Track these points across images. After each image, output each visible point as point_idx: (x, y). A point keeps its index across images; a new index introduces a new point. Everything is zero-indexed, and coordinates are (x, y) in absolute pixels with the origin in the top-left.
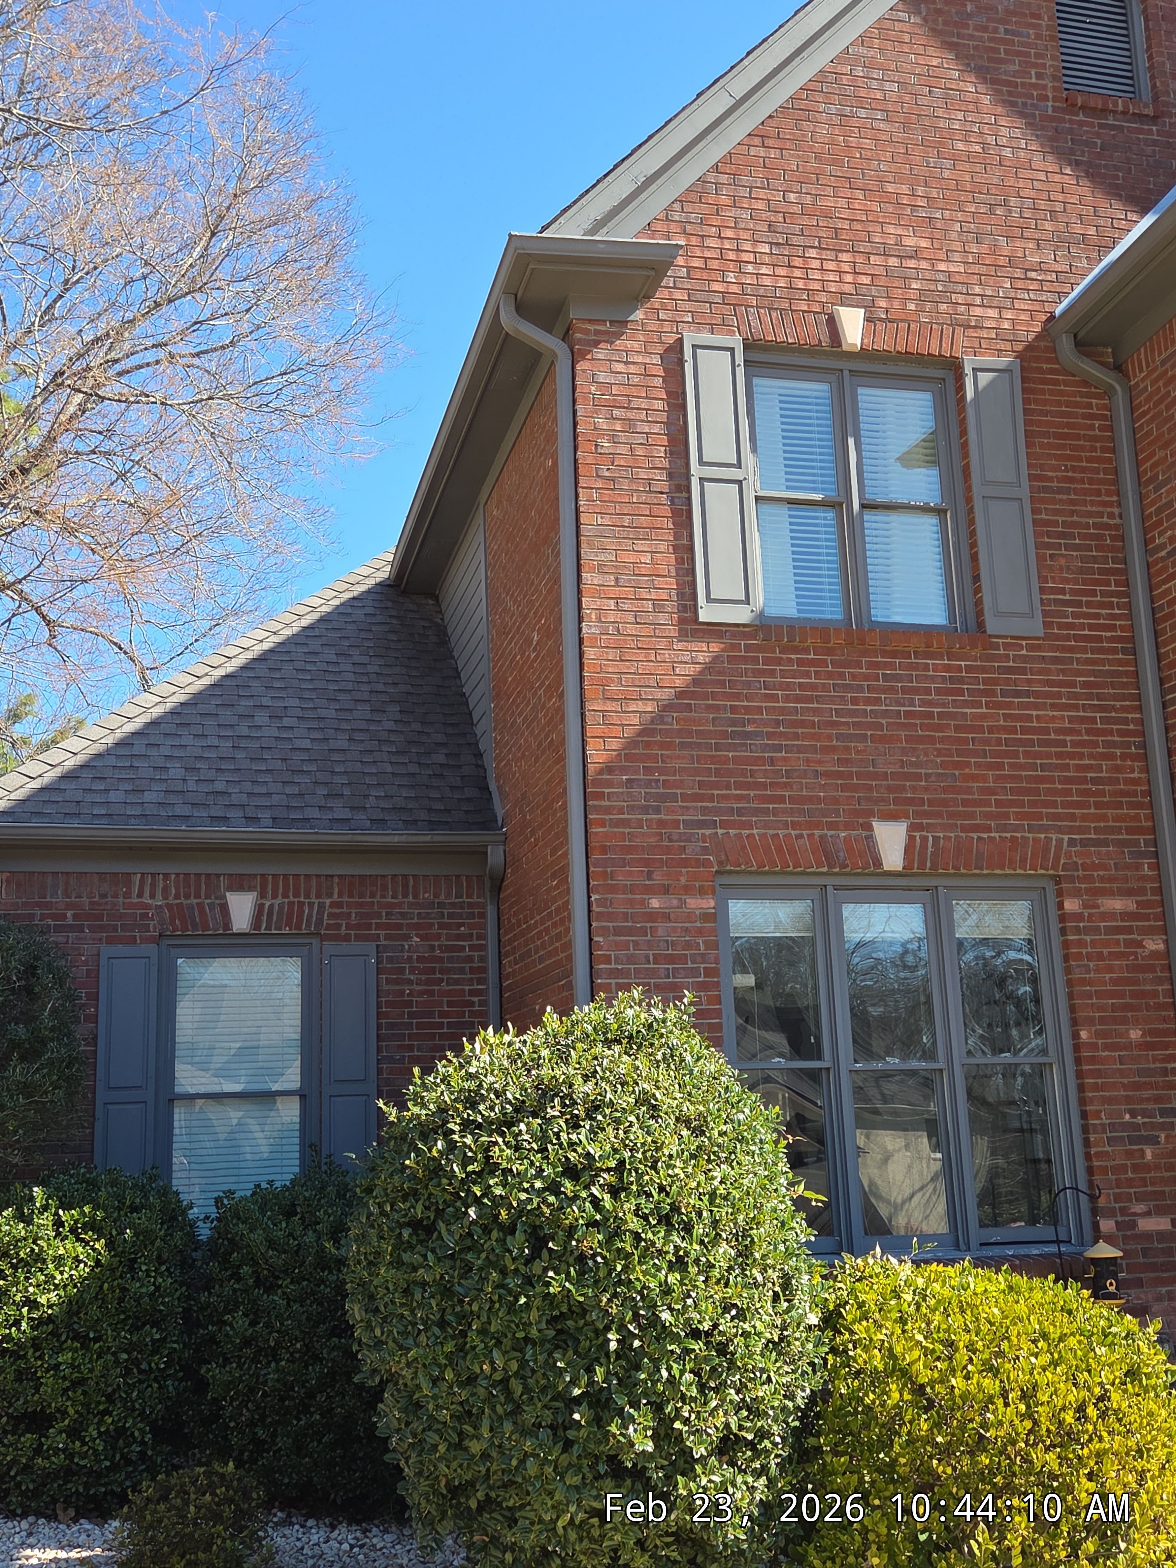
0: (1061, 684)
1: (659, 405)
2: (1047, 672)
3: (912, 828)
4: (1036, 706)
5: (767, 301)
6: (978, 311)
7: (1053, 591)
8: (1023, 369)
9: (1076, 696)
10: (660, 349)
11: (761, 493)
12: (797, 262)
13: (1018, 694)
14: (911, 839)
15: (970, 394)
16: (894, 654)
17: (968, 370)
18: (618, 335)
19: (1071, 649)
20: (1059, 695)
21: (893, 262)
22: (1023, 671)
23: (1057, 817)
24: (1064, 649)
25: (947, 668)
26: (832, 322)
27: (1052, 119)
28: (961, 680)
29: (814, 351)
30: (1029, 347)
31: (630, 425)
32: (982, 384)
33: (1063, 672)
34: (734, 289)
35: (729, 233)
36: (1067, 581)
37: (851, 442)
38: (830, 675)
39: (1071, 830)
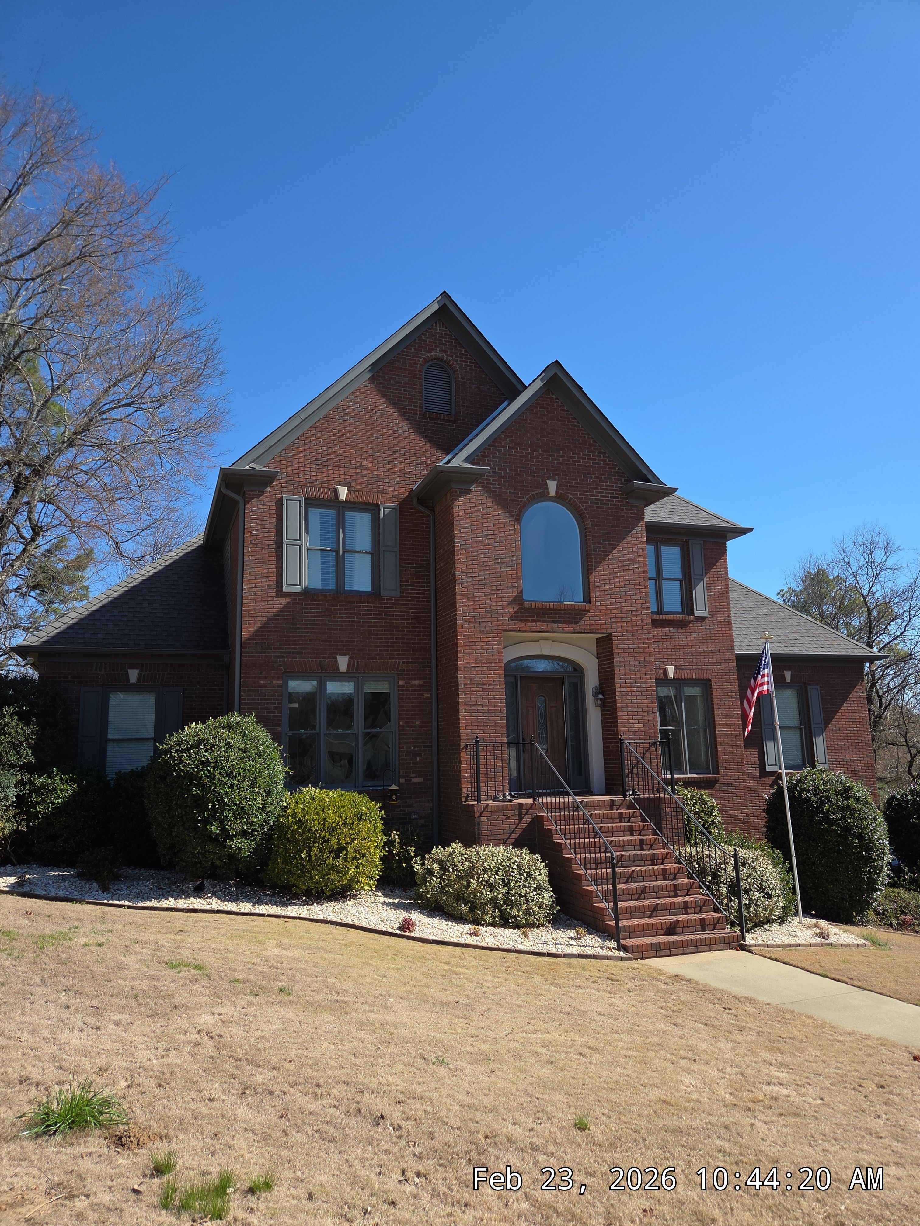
0: (404, 612)
1: (274, 519)
2: (400, 608)
3: (349, 658)
4: (395, 619)
5: (314, 484)
6: (387, 488)
7: (405, 582)
8: (400, 507)
9: (409, 616)
10: (275, 500)
11: (309, 547)
12: (325, 471)
13: (390, 615)
14: (349, 662)
15: (382, 516)
16: (349, 602)
17: (381, 508)
18: (261, 496)
19: (409, 601)
20: (404, 616)
21: (358, 471)
22: (392, 608)
23: (399, 655)
24: (406, 601)
25: (367, 607)
26: (336, 492)
27: (418, 421)
28: (371, 611)
29: (329, 501)
30: (404, 500)
31: (263, 526)
32: (386, 513)
33: (406, 608)
34: (302, 480)
35: (301, 461)
36: (410, 578)
37: (341, 531)
38: (327, 609)
39: (403, 659)
